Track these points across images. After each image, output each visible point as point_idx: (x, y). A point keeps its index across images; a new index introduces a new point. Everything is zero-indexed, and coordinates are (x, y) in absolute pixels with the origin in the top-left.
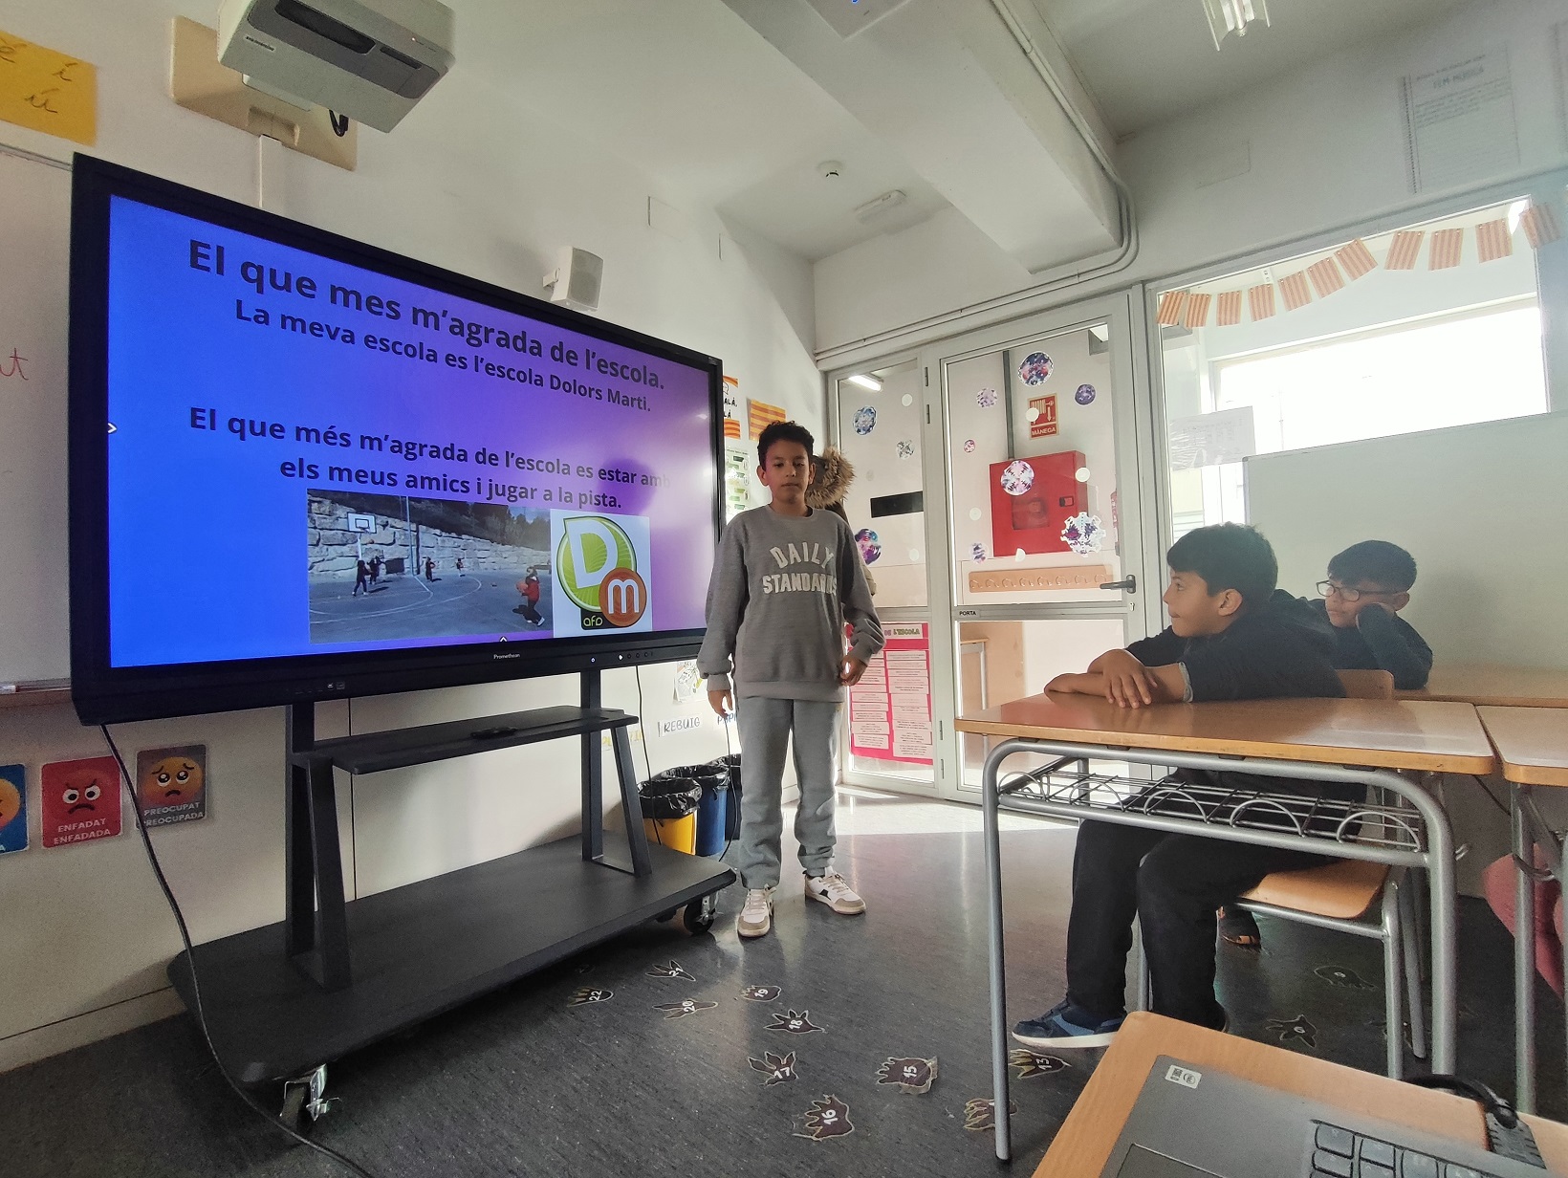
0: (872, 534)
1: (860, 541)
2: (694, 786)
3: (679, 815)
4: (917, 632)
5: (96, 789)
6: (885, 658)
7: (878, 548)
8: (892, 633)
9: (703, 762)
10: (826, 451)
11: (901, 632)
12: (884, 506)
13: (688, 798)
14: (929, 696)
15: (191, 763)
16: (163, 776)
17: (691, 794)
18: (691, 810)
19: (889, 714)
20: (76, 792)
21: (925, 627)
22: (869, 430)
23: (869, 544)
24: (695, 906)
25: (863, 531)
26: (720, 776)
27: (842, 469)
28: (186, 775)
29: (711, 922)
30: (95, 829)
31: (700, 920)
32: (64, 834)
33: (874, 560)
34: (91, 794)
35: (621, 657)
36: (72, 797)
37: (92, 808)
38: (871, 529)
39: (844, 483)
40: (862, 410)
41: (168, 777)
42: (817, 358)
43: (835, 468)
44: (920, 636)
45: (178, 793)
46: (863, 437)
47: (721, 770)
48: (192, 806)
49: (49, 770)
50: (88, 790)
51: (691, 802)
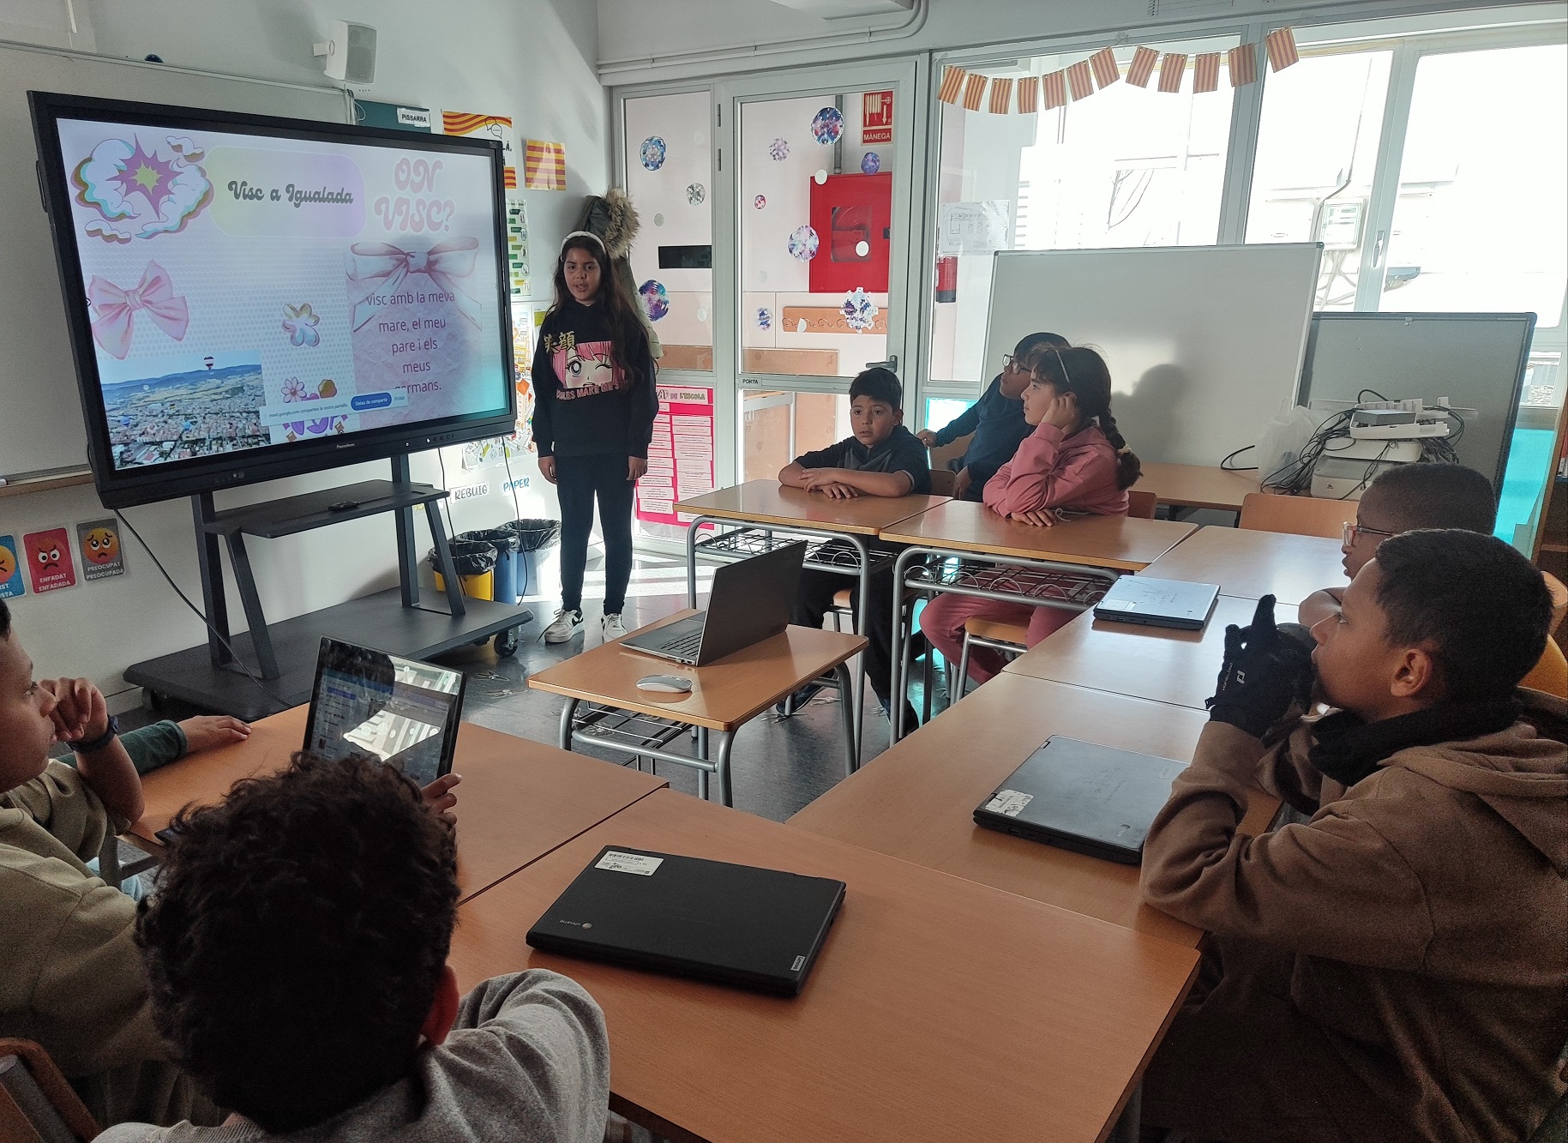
0: (660, 286)
1: (647, 294)
2: (490, 549)
3: (480, 572)
4: (703, 397)
5: (55, 552)
6: (671, 422)
7: (666, 303)
8: (679, 396)
9: (493, 527)
10: (610, 194)
11: (687, 396)
12: (671, 257)
13: (486, 557)
14: (712, 462)
15: (110, 533)
16: (95, 543)
17: (489, 554)
18: (489, 568)
19: (675, 479)
20: (45, 554)
21: (710, 392)
22: (658, 167)
23: (656, 297)
24: (502, 636)
25: (651, 283)
26: (511, 540)
27: (627, 219)
28: (108, 541)
29: (515, 648)
30: (60, 580)
31: (507, 646)
32: (45, 583)
33: (661, 317)
34: (54, 556)
35: (428, 441)
36: (44, 558)
37: (57, 566)
38: (659, 281)
39: (630, 236)
40: (651, 140)
41: (97, 543)
42: (601, 71)
43: (619, 218)
44: (705, 402)
45: (105, 555)
46: (649, 173)
47: (511, 535)
48: (115, 565)
49: (29, 539)
50: (52, 553)
51: (489, 561)
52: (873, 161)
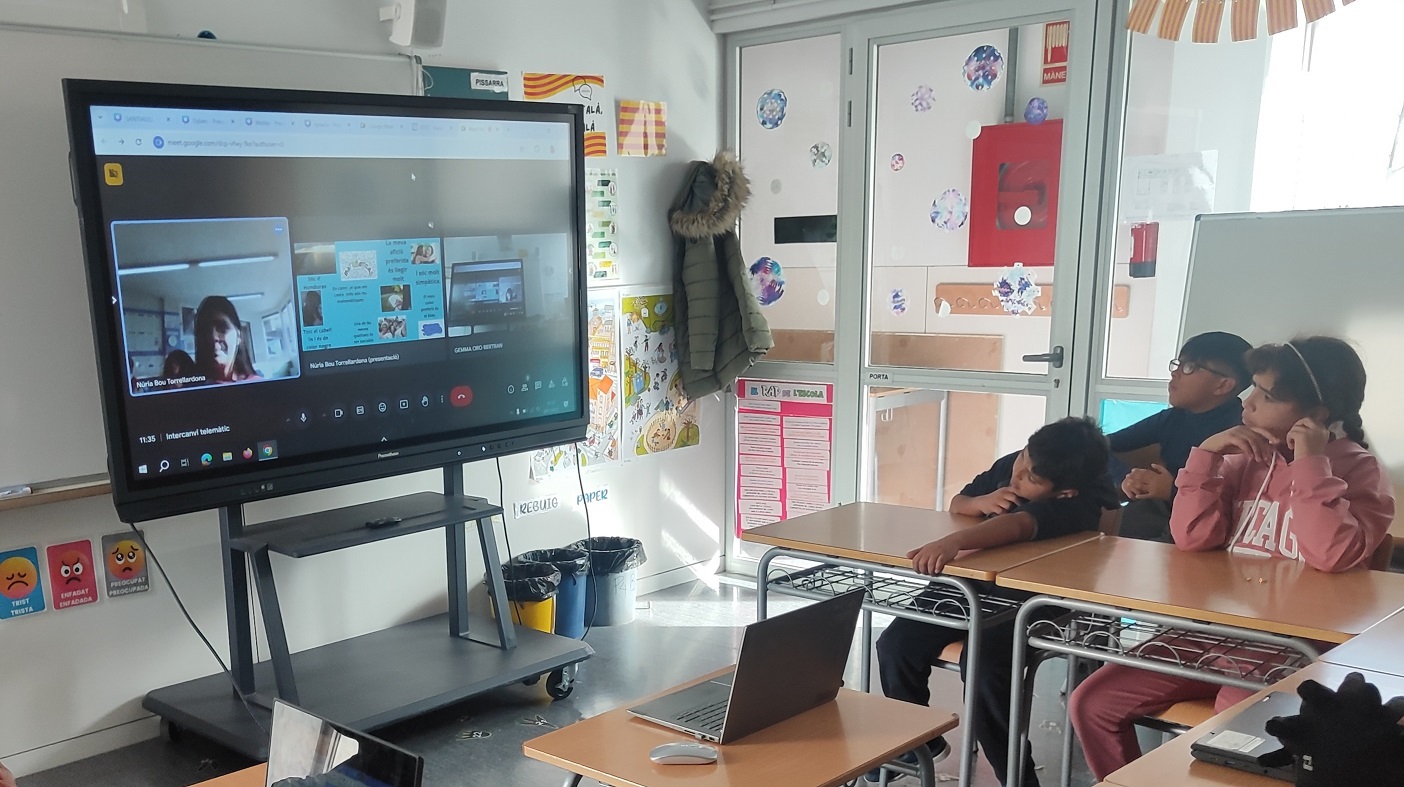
1: (760, 273)
2: (553, 572)
3: (539, 598)
4: (821, 395)
5: (79, 565)
6: (781, 425)
8: (792, 393)
9: (561, 545)
10: (718, 158)
11: (803, 393)
12: (790, 230)
13: (547, 582)
14: (829, 473)
15: (136, 545)
16: (119, 556)
17: (550, 579)
18: (550, 594)
19: (783, 492)
20: (68, 568)
21: (830, 388)
22: (776, 125)
24: (556, 675)
26: (579, 562)
28: (134, 555)
29: (570, 689)
30: (82, 596)
31: (560, 687)
32: (66, 599)
34: (77, 570)
35: (484, 449)
36: (67, 572)
37: (79, 580)
40: (770, 94)
41: (122, 556)
42: (713, 17)
43: (727, 186)
44: (823, 401)
45: (130, 569)
46: (767, 130)
47: (581, 555)
48: (140, 580)
49: (53, 551)
50: (75, 567)
51: (551, 586)
52: (1039, 108)
